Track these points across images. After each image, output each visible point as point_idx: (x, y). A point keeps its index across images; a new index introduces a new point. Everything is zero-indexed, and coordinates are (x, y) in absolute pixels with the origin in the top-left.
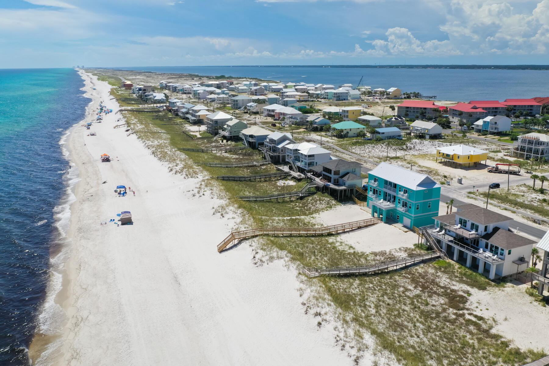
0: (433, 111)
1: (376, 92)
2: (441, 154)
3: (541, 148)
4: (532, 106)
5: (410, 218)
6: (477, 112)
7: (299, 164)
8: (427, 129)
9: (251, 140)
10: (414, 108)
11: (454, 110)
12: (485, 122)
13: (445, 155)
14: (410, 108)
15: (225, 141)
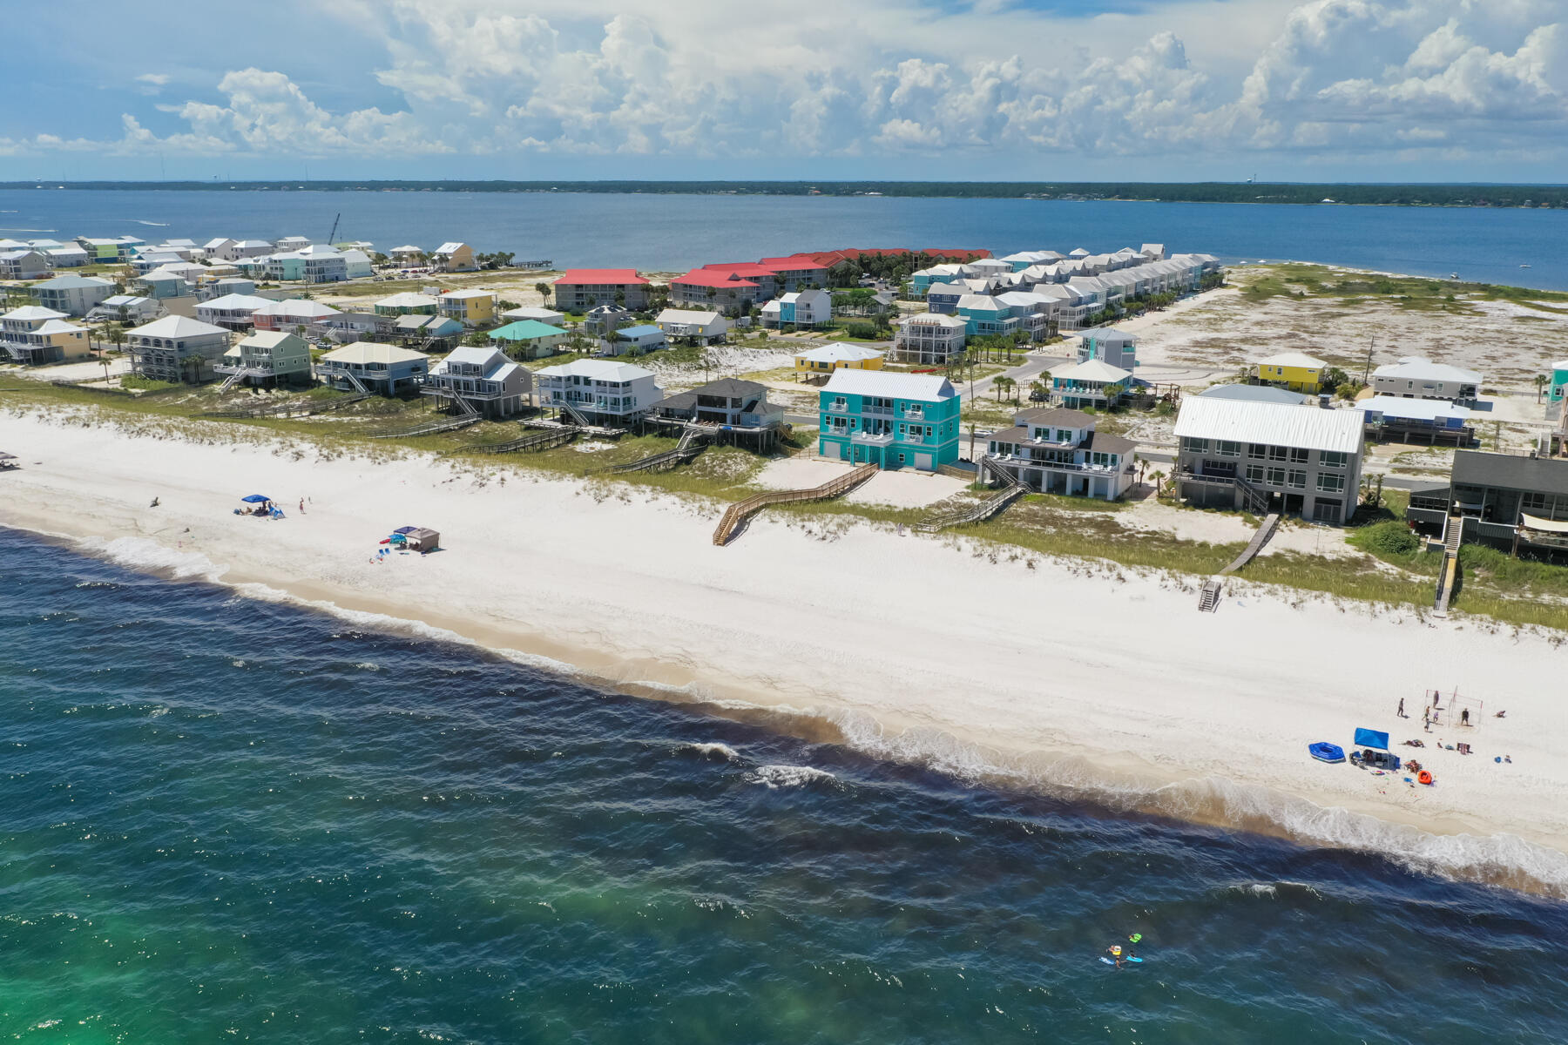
0: (643, 290)
1: (399, 257)
2: (807, 365)
3: (947, 338)
4: (809, 271)
5: (928, 453)
6: (742, 288)
7: (593, 407)
8: (701, 326)
9: (376, 376)
10: (595, 286)
11: (686, 286)
12: (784, 305)
13: (816, 366)
14: (587, 286)
15: (262, 391)
